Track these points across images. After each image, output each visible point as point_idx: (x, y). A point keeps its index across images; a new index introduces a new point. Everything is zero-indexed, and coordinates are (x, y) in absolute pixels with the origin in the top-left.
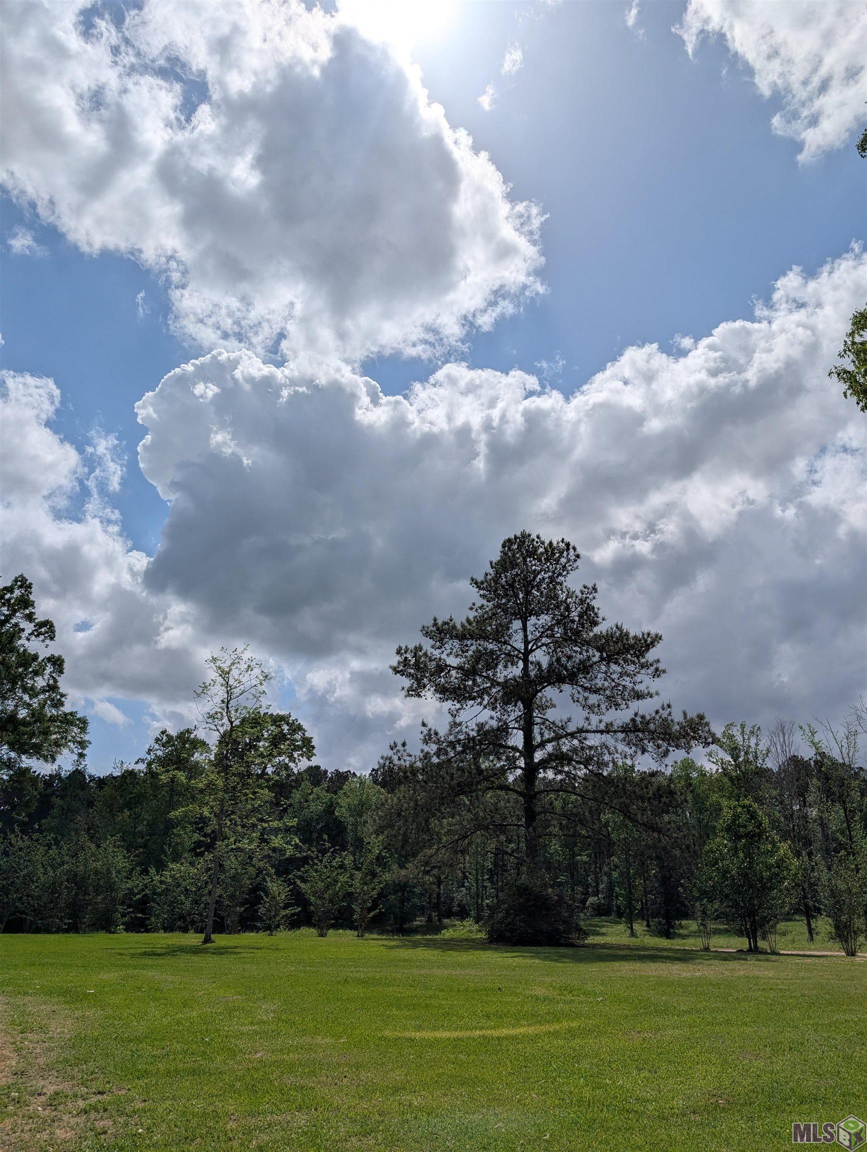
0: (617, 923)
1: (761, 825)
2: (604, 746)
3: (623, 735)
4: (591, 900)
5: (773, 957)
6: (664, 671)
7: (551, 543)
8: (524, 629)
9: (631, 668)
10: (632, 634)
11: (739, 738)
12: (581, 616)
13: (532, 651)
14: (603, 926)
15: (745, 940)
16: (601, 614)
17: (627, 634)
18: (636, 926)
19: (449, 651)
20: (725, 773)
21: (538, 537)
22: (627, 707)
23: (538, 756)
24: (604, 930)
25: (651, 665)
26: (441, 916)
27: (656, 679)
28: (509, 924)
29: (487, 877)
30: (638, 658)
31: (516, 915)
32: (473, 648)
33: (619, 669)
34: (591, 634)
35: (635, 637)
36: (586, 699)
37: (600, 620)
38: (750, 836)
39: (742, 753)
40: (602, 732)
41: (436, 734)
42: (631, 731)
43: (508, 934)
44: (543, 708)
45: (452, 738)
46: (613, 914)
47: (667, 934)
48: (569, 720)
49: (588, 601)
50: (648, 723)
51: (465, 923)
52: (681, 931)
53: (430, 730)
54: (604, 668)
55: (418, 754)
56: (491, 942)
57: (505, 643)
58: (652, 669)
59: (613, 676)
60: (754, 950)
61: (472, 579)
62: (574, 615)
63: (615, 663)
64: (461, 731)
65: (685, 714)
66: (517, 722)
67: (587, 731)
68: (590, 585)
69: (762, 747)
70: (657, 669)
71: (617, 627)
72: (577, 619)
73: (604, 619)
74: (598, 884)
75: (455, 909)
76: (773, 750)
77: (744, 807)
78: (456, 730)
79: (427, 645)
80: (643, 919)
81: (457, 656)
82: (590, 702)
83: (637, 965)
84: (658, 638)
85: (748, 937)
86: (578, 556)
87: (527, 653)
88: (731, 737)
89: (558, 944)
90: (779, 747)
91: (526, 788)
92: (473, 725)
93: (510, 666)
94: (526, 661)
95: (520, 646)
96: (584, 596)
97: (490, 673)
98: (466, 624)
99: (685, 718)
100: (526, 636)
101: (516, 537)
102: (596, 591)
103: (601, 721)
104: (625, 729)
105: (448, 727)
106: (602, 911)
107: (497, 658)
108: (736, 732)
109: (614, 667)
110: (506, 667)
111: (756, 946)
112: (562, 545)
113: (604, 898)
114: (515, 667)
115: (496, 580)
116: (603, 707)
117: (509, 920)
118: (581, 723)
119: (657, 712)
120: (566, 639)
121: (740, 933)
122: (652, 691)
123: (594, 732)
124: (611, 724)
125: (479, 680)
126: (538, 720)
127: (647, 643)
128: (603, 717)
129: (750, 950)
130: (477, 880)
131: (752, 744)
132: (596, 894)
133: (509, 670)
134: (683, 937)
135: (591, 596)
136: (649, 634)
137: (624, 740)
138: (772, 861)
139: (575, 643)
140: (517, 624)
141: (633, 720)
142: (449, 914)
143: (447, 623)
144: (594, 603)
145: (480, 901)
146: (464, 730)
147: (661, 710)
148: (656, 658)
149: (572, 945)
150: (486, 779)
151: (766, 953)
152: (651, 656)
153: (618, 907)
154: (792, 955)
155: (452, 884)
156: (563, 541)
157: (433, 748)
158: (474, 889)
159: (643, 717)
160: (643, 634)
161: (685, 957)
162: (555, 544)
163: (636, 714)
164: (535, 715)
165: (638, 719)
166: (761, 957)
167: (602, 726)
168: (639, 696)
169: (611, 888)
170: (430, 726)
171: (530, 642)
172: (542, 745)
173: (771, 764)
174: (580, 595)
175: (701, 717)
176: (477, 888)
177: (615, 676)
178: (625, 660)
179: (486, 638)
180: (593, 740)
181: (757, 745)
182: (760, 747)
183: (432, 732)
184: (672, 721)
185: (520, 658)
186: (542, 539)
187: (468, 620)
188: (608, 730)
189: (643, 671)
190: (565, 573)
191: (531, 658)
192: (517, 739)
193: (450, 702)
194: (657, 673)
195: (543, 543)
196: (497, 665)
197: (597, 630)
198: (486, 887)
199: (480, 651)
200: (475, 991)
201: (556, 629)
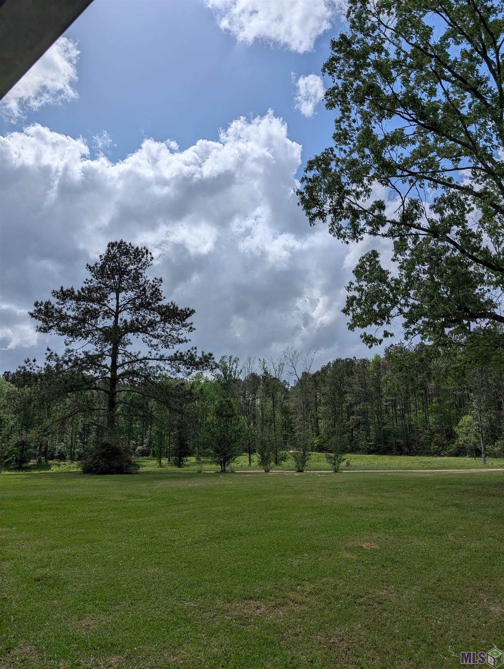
0: (152, 460)
1: (234, 411)
2: (158, 367)
3: (169, 362)
4: (139, 448)
5: (232, 475)
6: (194, 329)
7: (137, 248)
8: (117, 299)
9: (177, 326)
10: (179, 309)
11: (228, 364)
12: (152, 294)
13: (121, 311)
14: (144, 462)
15: (219, 466)
16: (163, 295)
17: (177, 308)
18: (162, 461)
19: (68, 307)
20: (219, 381)
21: (130, 244)
22: (173, 348)
23: (119, 371)
24: (144, 464)
25: (188, 326)
26: (47, 459)
27: (190, 333)
28: (96, 463)
29: (78, 436)
30: (181, 321)
31: (100, 459)
32: (84, 306)
33: (171, 327)
34: (157, 305)
35: (181, 310)
36: (151, 341)
37: (162, 298)
38: (228, 416)
39: (229, 371)
40: (157, 360)
41: (56, 355)
42: (173, 360)
43: (94, 469)
44: (125, 345)
45: (67, 358)
46: (150, 455)
47: (179, 464)
48: (139, 353)
49: (156, 286)
50: (183, 356)
51: (66, 463)
52: (187, 463)
53: (52, 353)
54: (162, 325)
55: (44, 366)
56: (84, 473)
57: (105, 305)
58: (189, 327)
59: (167, 330)
60: (223, 471)
61: (87, 265)
62: (148, 294)
63: (169, 323)
64: (73, 354)
65: (203, 352)
66: (108, 352)
67: (149, 359)
68: (159, 278)
69: (239, 369)
70: (191, 328)
71: (172, 303)
72: (149, 296)
73: (164, 298)
74: (143, 439)
75: (57, 454)
76: (243, 371)
77: (226, 402)
78: (69, 354)
79: (54, 301)
80: (167, 457)
81: (74, 310)
82: (153, 343)
83: (166, 482)
84: (193, 312)
85: (221, 465)
86: (152, 258)
87: (117, 313)
88: (224, 363)
89: (123, 473)
90: (246, 369)
91: (111, 389)
92: (80, 351)
93: (106, 318)
94: (116, 317)
95: (114, 308)
96: (155, 283)
97: (93, 321)
98: (81, 291)
99: (203, 355)
100: (118, 303)
101: (116, 243)
102: (162, 282)
103: (157, 354)
104: (170, 359)
105: (65, 352)
106: (144, 454)
107: (98, 313)
108: (226, 360)
109: (167, 325)
110: (104, 318)
111: (224, 470)
112: (144, 251)
113: (146, 447)
114: (109, 319)
115: (103, 267)
116: (160, 346)
117: (96, 461)
118: (146, 355)
119: (189, 351)
120: (141, 305)
121: (218, 463)
122: (188, 339)
123: (153, 359)
124: (163, 356)
125: (86, 325)
126: (121, 351)
127: (188, 313)
128: (158, 352)
129: (222, 471)
130: (72, 438)
131: (234, 368)
132: (142, 444)
133: (105, 321)
134: (188, 466)
135: (158, 284)
136: (188, 309)
137: (169, 364)
138: (236, 428)
139: (147, 308)
140: (113, 295)
141: (175, 354)
142: (52, 458)
143: (69, 291)
144: (160, 288)
145: (73, 450)
146: (75, 354)
147: (191, 351)
148: (191, 322)
149: (131, 473)
150: (87, 383)
151: (229, 473)
152: (188, 321)
153: (154, 451)
154: (241, 473)
155: (55, 441)
156: (145, 248)
157: (53, 364)
158: (69, 443)
159: (181, 353)
160: (186, 309)
161: (190, 476)
162: (140, 249)
163: (177, 352)
164: (119, 348)
165: (178, 354)
166: (227, 475)
167: (158, 357)
168: (180, 341)
169: (150, 442)
170: (52, 350)
171: (120, 306)
172: (122, 365)
173: (242, 377)
174: (152, 283)
175: (211, 355)
176: (72, 443)
177: (168, 330)
178: (174, 322)
179: (93, 302)
180: (152, 363)
181: (236, 368)
182: (238, 369)
183: (54, 354)
184: (196, 356)
185: (113, 315)
186: (132, 245)
187: (82, 289)
188: (161, 359)
189: (183, 328)
190: (144, 268)
191: (120, 316)
192: (108, 361)
193: (66, 336)
194: (191, 329)
195: (133, 248)
196: (98, 317)
197: (160, 303)
198: (77, 442)
199: (88, 309)
200: (82, 499)
201: (136, 301)
